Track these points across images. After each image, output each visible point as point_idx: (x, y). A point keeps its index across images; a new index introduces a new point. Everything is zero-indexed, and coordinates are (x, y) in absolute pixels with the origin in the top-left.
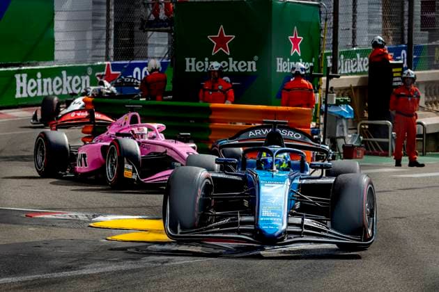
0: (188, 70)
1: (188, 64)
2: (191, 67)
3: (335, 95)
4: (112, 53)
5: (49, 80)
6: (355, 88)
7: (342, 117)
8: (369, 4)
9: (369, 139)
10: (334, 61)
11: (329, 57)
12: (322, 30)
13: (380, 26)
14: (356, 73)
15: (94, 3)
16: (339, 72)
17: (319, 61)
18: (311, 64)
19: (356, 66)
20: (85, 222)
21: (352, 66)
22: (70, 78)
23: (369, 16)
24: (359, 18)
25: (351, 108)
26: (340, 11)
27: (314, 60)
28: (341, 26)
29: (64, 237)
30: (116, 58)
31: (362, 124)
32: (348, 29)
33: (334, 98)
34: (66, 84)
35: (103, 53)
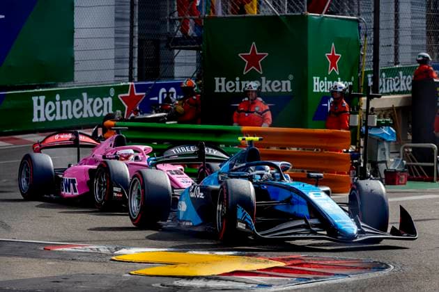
0: (217, 90)
1: (217, 84)
2: (220, 87)
3: (376, 116)
4: (136, 72)
5: (69, 102)
6: (398, 109)
7: (384, 140)
8: (412, 19)
9: (412, 163)
10: (375, 79)
11: (369, 76)
12: (361, 46)
13: (424, 42)
14: (399, 93)
15: (117, 19)
16: (380, 91)
17: (358, 80)
18: (350, 83)
19: (399, 85)
20: (107, 255)
21: (395, 85)
22: (91, 100)
23: (412, 32)
24: (401, 33)
25: (394, 131)
26: (381, 27)
27: (353, 78)
28: (382, 42)
29: (84, 272)
30: (140, 78)
31: (405, 147)
32: (390, 46)
33: (375, 120)
34: (87, 107)
35: (127, 72)
